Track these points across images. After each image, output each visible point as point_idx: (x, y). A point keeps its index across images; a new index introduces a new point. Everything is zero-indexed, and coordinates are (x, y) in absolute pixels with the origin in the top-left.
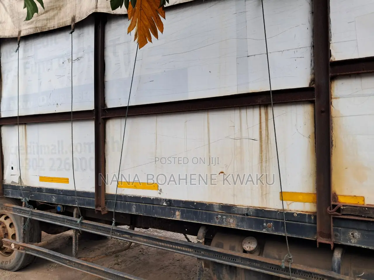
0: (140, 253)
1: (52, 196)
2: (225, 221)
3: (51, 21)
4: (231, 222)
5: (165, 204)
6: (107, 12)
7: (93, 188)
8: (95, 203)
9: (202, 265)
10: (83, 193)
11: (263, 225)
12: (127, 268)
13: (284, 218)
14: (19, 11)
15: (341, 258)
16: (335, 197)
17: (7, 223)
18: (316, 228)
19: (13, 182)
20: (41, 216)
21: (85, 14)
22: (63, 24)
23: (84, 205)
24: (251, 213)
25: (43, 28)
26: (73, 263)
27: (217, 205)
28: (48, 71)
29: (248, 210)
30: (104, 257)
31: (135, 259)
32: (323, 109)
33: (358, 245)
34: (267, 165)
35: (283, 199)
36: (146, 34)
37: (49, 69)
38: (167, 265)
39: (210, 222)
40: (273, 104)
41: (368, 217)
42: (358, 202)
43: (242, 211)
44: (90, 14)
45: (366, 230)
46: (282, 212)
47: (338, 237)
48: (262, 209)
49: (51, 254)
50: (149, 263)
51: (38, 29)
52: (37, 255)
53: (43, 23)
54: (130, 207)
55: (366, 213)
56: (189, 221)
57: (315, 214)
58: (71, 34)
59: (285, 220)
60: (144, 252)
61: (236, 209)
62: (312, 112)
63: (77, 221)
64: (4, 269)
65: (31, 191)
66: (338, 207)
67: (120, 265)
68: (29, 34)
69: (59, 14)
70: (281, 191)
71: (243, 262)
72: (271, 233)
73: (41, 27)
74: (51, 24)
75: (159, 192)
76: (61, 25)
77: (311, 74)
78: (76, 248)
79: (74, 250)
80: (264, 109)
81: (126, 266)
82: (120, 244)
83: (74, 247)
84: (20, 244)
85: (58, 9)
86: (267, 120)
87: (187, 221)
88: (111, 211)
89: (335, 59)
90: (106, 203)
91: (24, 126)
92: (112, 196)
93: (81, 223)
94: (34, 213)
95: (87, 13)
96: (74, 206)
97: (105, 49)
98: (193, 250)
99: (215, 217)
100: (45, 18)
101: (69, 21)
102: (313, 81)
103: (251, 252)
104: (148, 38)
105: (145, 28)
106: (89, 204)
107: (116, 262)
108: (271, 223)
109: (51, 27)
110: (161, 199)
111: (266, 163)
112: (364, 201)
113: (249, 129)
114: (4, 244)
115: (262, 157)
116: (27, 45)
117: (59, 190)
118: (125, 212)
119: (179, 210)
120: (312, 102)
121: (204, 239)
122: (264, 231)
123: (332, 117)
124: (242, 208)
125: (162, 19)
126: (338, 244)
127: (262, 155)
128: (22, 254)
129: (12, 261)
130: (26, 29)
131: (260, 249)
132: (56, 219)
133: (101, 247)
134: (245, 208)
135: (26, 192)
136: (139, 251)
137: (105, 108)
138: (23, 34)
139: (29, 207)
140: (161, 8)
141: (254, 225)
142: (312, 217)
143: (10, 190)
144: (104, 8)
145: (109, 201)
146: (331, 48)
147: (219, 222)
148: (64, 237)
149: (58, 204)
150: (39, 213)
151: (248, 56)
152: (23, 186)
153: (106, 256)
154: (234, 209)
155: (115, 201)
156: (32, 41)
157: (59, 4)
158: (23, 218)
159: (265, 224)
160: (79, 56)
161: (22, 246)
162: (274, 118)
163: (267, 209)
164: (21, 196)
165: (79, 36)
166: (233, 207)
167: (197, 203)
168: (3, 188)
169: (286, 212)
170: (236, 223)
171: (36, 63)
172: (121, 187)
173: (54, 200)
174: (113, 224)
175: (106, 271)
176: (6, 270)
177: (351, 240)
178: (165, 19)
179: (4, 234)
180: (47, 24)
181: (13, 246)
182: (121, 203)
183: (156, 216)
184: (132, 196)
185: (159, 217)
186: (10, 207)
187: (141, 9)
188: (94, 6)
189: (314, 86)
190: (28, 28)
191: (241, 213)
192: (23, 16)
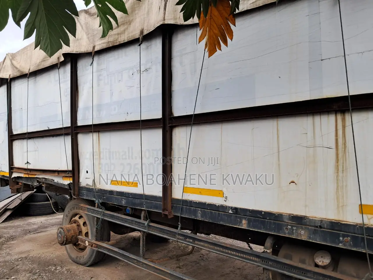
0: (200, 258)
1: (122, 199)
2: (296, 232)
3: (121, 35)
4: (302, 233)
5: (230, 212)
6: (174, 23)
7: (160, 192)
8: (162, 208)
9: (269, 276)
10: (150, 197)
11: (339, 240)
12: (188, 272)
13: (365, 233)
14: (93, 28)
17: (81, 222)
19: (87, 185)
20: (112, 217)
21: (152, 26)
22: (132, 38)
23: (151, 208)
24: (325, 226)
25: (115, 43)
26: (141, 263)
27: (287, 215)
28: (119, 82)
29: (322, 222)
30: (168, 260)
31: (196, 264)
34: (344, 175)
35: (363, 212)
36: (216, 43)
37: (120, 80)
38: (228, 273)
39: (278, 232)
40: (352, 110)
43: (315, 223)
44: (158, 26)
46: (362, 226)
48: (338, 222)
49: (120, 253)
50: (209, 269)
51: (110, 43)
52: (108, 253)
53: (115, 38)
54: (195, 213)
56: (256, 230)
58: (139, 46)
59: (365, 235)
60: (204, 258)
61: (308, 220)
63: (145, 224)
64: (78, 264)
65: (103, 193)
67: (181, 268)
68: (103, 48)
69: (129, 28)
70: (360, 203)
71: (315, 277)
72: (349, 248)
73: (113, 42)
74: (121, 38)
75: (224, 199)
76: (130, 39)
78: (143, 249)
79: (141, 251)
80: (341, 115)
81: (188, 270)
82: (180, 248)
83: (141, 248)
84: (94, 242)
85: (128, 23)
86: (344, 127)
87: (254, 230)
88: (177, 215)
90: (172, 207)
91: (97, 134)
92: (178, 200)
93: (149, 226)
94: (105, 214)
95: (155, 25)
96: (142, 209)
97: (172, 59)
98: (260, 260)
99: (285, 228)
100: (116, 33)
101: (137, 34)
103: (324, 267)
104: (218, 46)
105: (214, 37)
106: (156, 208)
107: (178, 265)
108: (349, 238)
109: (121, 40)
110: (227, 207)
111: (343, 172)
113: (323, 136)
114: (79, 241)
115: (338, 166)
116: (100, 58)
117: (128, 193)
118: (190, 218)
119: (245, 219)
121: (271, 249)
122: (341, 246)
124: (315, 220)
125: (232, 26)
127: (338, 165)
128: (94, 250)
129: (85, 257)
130: (100, 44)
131: (335, 264)
132: (126, 221)
133: (162, 250)
134: (318, 220)
135: (99, 195)
136: (200, 256)
137: (172, 116)
138: (97, 49)
139: (101, 208)
140: (231, 16)
141: (328, 239)
143: (85, 192)
144: (171, 19)
145: (175, 205)
147: (289, 233)
148: (128, 238)
149: (127, 207)
150: (110, 214)
151: (322, 60)
152: (96, 189)
153: (170, 259)
154: (305, 221)
155: (181, 206)
156: (105, 54)
157: (129, 19)
158: (96, 218)
159: (341, 238)
160: (148, 67)
161: (95, 244)
162: (353, 125)
163: (344, 223)
164: (94, 198)
165: (147, 47)
166: (304, 218)
167: (265, 212)
168: (79, 190)
169: (366, 227)
170: (307, 235)
171: (108, 75)
172: (187, 192)
173: (124, 202)
174: (179, 228)
175: (171, 273)
176: (80, 264)
178: (235, 26)
179: (79, 231)
180: (118, 38)
181: (87, 243)
182: (187, 208)
183: (221, 223)
184: (198, 202)
185: (224, 224)
186: (85, 207)
187: (211, 17)
188: (162, 19)
190: (102, 43)
191: (314, 225)
192: (97, 32)
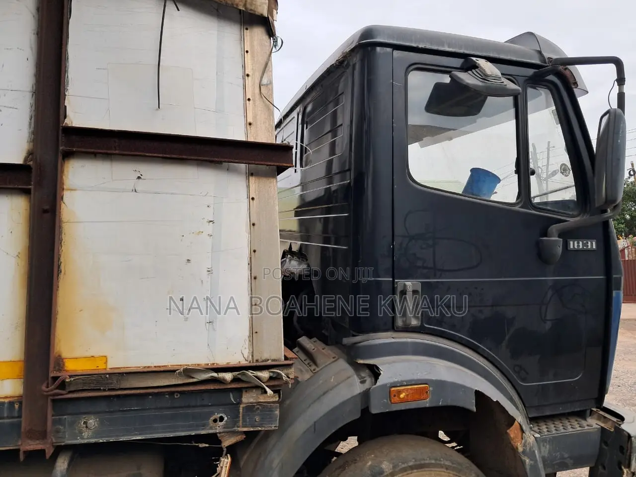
15: (68, 469)
16: (60, 362)
18: (19, 425)
32: (46, 207)
33: (93, 441)
41: (110, 390)
42: (97, 367)
45: (106, 412)
47: (60, 434)
55: (107, 384)
57: (20, 400)
62: (26, 210)
66: (60, 380)
77: (28, 142)
89: (72, 123)
102: (30, 154)
112: (106, 363)
120: (26, 192)
123: (60, 221)
126: (61, 446)
142: (16, 405)
146: (66, 103)
177: (83, 434)
189: (31, 163)
